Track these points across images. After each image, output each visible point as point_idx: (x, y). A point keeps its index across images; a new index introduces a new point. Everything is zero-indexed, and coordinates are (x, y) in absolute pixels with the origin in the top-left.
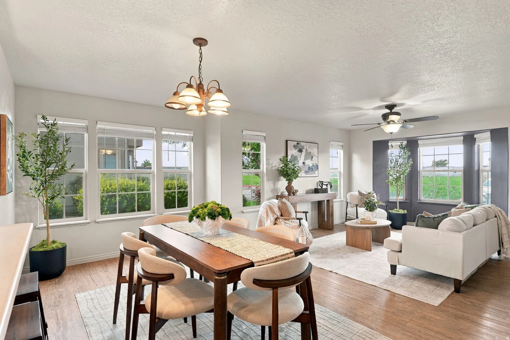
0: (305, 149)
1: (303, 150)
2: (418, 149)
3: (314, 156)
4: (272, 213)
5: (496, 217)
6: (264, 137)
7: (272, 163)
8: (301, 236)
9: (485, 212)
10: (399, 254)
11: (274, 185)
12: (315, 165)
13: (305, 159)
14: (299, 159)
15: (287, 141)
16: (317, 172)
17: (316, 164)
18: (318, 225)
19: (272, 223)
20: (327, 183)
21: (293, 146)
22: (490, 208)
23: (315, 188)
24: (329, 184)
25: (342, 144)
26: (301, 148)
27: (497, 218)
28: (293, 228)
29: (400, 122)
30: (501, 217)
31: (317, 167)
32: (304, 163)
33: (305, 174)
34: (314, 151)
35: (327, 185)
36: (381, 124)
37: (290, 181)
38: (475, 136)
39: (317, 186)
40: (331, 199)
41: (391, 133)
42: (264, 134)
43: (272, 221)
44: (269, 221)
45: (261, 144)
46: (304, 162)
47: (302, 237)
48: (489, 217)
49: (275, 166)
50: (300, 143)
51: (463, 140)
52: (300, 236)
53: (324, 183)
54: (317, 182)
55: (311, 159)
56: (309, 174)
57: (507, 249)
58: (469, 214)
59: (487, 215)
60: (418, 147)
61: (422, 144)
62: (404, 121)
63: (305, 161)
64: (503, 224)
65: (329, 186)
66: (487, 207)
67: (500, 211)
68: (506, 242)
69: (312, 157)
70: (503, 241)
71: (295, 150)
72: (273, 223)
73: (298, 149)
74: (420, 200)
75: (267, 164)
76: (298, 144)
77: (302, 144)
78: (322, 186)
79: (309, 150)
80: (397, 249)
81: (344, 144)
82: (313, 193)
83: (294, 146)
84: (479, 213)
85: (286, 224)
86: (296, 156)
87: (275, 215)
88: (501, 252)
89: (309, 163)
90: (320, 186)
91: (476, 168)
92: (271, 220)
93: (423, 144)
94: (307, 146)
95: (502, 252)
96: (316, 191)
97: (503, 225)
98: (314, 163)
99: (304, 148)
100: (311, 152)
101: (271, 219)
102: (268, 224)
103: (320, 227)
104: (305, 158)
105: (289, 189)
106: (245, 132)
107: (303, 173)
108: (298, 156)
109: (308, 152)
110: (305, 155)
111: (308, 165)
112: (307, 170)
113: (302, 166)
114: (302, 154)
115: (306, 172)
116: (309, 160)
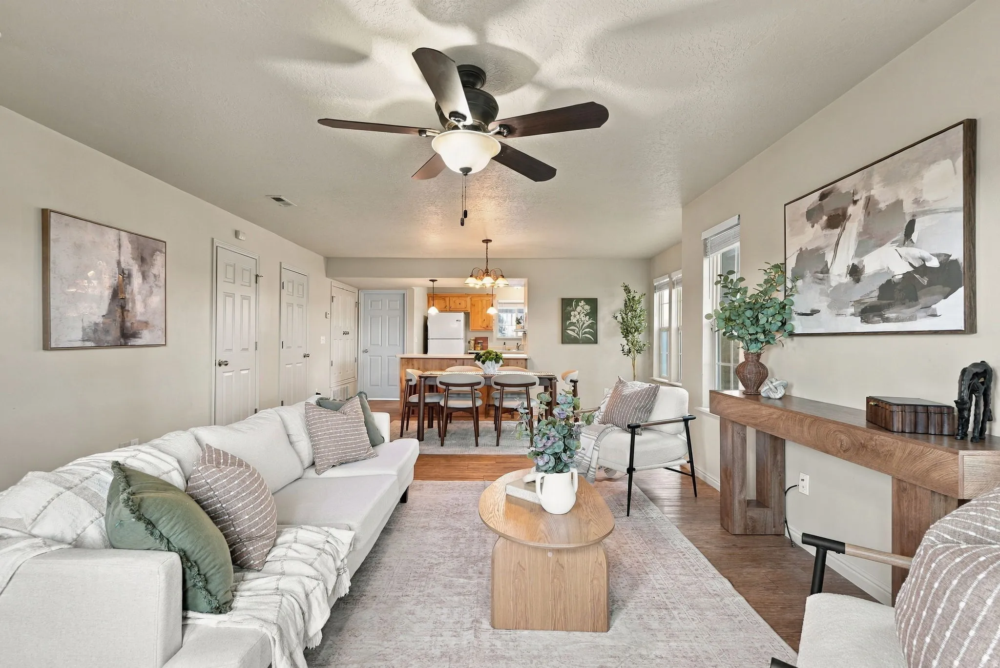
0: (861, 203)
1: (851, 210)
3: (926, 212)
13: (862, 249)
14: (829, 258)
15: (785, 209)
17: (944, 259)
21: (802, 215)
26: (838, 209)
32: (855, 271)
33: (859, 318)
46: (856, 263)
50: (835, 187)
56: (887, 320)
63: (863, 258)
69: (910, 228)
71: (813, 226)
73: (825, 218)
76: (823, 196)
77: (846, 185)
79: (887, 198)
83: (809, 214)
86: (816, 250)
89: (888, 260)
94: (877, 180)
98: (926, 254)
99: (855, 202)
100: (899, 204)
104: (860, 244)
107: (852, 315)
108: (827, 246)
109: (882, 206)
110: (861, 230)
111: (876, 274)
112: (875, 299)
113: (846, 284)
114: (844, 229)
115: (868, 312)
116: (888, 244)
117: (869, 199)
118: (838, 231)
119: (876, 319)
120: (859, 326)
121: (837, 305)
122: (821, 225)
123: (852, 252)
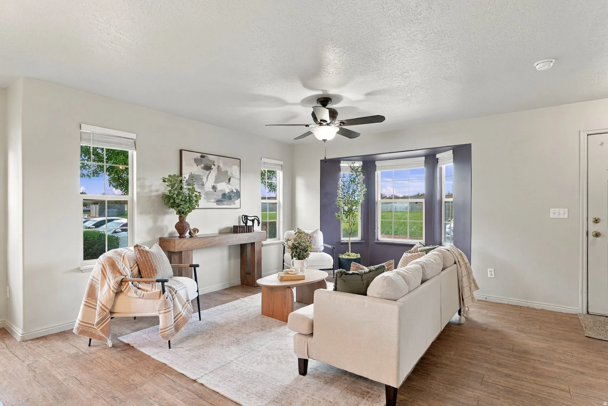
0: (216, 166)
1: (213, 167)
2: (376, 172)
3: (233, 177)
4: (113, 272)
5: (455, 263)
6: (133, 141)
7: (150, 186)
8: (163, 311)
9: (440, 258)
10: (310, 339)
11: (155, 221)
12: (235, 191)
13: (217, 181)
14: (204, 180)
15: (181, 151)
16: (237, 202)
17: (237, 190)
18: (241, 281)
19: (111, 292)
20: (253, 218)
21: (192, 159)
22: (448, 250)
23: (234, 226)
24: (257, 219)
25: (281, 163)
26: (208, 163)
27: (456, 265)
28: (151, 297)
29: (335, 124)
30: (462, 263)
31: (238, 194)
32: (214, 188)
33: (216, 203)
34: (234, 170)
35: (253, 221)
36: (310, 126)
37: (182, 214)
38: (438, 156)
39: (239, 222)
40: (257, 241)
41: (325, 140)
42: (133, 136)
43: (112, 288)
44: (106, 287)
45: (130, 152)
46: (215, 185)
47: (165, 313)
48: (447, 265)
49: (157, 191)
50: (207, 155)
51: (425, 161)
52: (161, 312)
53: (249, 218)
54: (239, 218)
55: (227, 181)
56: (224, 205)
57: (468, 307)
58: (417, 263)
59: (444, 262)
60: (375, 170)
61: (380, 167)
62: (340, 122)
63: (217, 184)
64: (464, 273)
65: (256, 222)
66: (445, 250)
67: (461, 255)
68: (467, 298)
69: (230, 179)
70: (464, 297)
71: (197, 166)
72: (113, 291)
73: (203, 165)
74: (377, 240)
75: (139, 186)
76: (202, 157)
77: (211, 158)
78: (246, 222)
79: (224, 168)
80: (307, 331)
81: (283, 164)
82: (231, 232)
83: (196, 160)
84: (433, 260)
85: (139, 291)
86: (199, 176)
87: (118, 275)
88: (461, 313)
89: (224, 187)
90: (244, 223)
91: (438, 197)
92: (109, 286)
93: (382, 167)
94: (221, 161)
95: (463, 313)
96: (236, 230)
97: (464, 275)
98: (233, 188)
99: (214, 165)
100: (227, 172)
101: (109, 283)
102: (103, 293)
103: (242, 283)
104: (216, 179)
105: (181, 227)
106: (86, 129)
107: (213, 202)
108: (204, 176)
109: (223, 170)
110: (216, 175)
111: (221, 191)
112: (221, 198)
113: (211, 191)
114: (210, 172)
115: (218, 202)
116: (224, 182)
117: (219, 166)
118: (208, 172)
119: (221, 204)
120: (215, 205)
121: (208, 199)
122: (201, 167)
123: (214, 180)
